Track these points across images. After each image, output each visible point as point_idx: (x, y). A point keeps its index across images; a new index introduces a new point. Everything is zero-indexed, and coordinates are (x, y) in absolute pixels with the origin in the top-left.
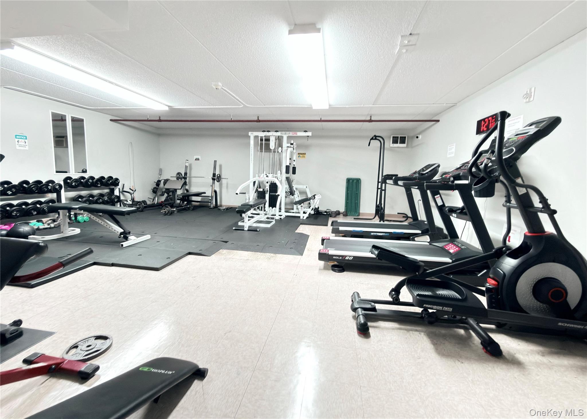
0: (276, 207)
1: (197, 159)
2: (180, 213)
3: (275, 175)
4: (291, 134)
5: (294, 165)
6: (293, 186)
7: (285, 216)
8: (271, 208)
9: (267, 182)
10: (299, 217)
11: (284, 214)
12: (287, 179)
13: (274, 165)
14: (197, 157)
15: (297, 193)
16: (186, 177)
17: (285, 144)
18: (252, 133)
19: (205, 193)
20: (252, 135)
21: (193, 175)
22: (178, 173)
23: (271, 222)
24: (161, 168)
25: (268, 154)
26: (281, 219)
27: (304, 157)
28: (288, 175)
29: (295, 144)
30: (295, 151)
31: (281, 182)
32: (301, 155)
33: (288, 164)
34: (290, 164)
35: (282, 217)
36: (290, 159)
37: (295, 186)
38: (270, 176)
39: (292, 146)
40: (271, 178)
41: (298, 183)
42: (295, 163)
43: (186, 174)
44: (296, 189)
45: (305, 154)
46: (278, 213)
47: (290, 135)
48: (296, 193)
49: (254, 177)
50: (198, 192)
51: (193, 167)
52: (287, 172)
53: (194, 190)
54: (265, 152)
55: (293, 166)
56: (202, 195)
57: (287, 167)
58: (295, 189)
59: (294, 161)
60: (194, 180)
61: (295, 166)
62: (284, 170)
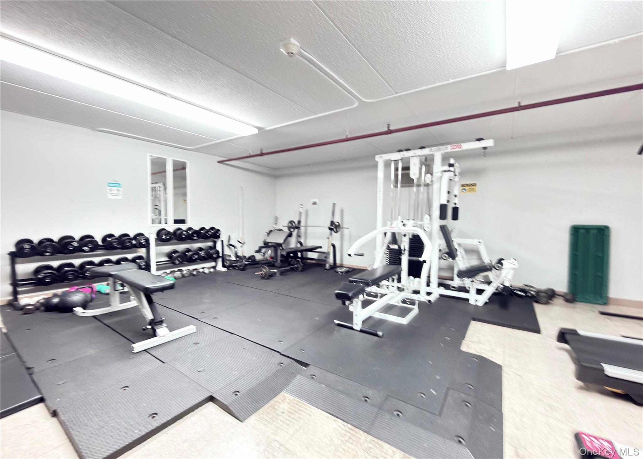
0: (420, 277)
1: (315, 203)
2: (284, 275)
3: (420, 223)
4: (449, 149)
5: (455, 204)
6: (453, 239)
7: (438, 296)
8: (412, 277)
9: (405, 235)
10: (467, 300)
11: (437, 292)
12: (443, 229)
13: (417, 206)
14: (314, 200)
15: (460, 253)
16: (299, 226)
17: (438, 167)
18: (381, 157)
19: (320, 247)
20: (380, 159)
21: (309, 223)
22: (291, 222)
23: (409, 311)
24: (277, 215)
25: (406, 189)
26: (429, 301)
27: (473, 190)
28: (443, 222)
29: (457, 165)
30: (457, 179)
31: (430, 236)
32: (467, 188)
33: (444, 202)
34: (448, 201)
35: (432, 298)
36: (449, 192)
37: (456, 241)
38: (410, 224)
39: (452, 169)
40: (411, 229)
41: (463, 235)
42: (456, 200)
43: (299, 222)
44: (459, 245)
45: (474, 185)
46: (424, 289)
47: (446, 151)
48: (458, 253)
49: (384, 224)
50: (313, 246)
51: (310, 213)
52: (443, 216)
53: (310, 243)
54: (402, 187)
55: (454, 206)
56: (318, 250)
57: (443, 208)
58: (456, 246)
59: (456, 196)
60: (310, 230)
61: (457, 206)
62: (436, 212)
